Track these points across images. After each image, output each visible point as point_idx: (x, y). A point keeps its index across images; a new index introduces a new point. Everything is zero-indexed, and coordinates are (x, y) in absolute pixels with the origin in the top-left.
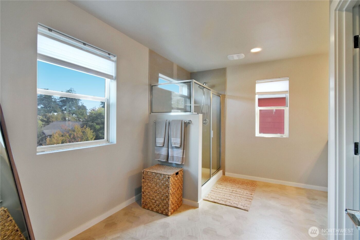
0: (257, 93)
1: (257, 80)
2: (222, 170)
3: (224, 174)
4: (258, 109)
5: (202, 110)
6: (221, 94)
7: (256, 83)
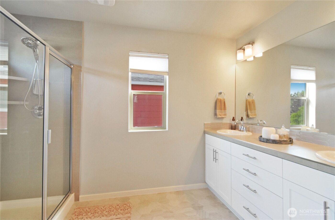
0: (131, 69)
1: (130, 52)
2: (74, 194)
3: (77, 199)
4: (131, 92)
5: (32, 90)
6: (73, 65)
7: (129, 56)
